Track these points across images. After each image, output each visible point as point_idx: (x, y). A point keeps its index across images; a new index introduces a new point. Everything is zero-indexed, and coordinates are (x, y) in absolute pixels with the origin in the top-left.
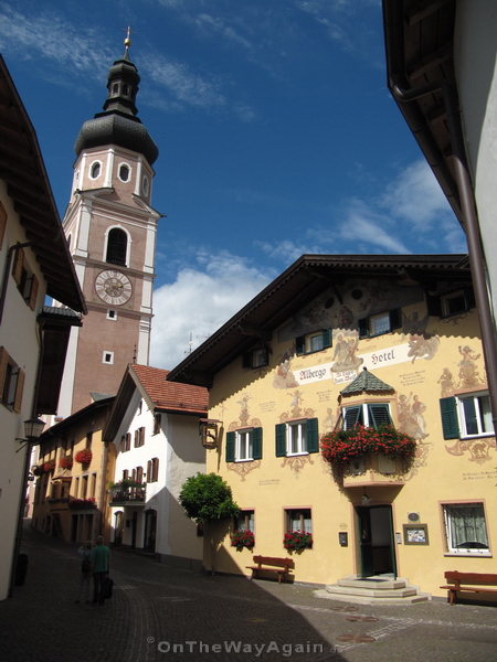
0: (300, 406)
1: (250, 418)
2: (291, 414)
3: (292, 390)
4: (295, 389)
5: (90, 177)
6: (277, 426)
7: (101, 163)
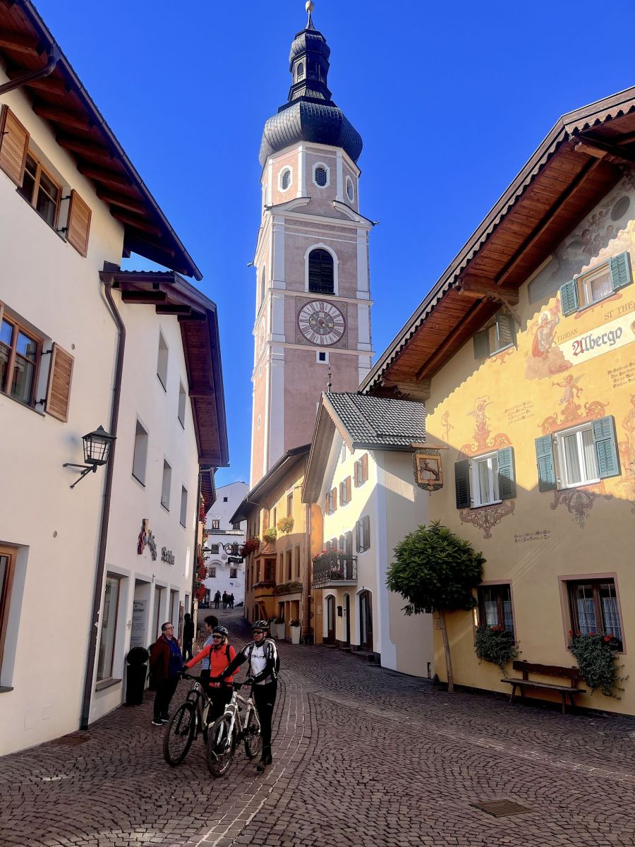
0: (576, 400)
1: (492, 435)
2: (561, 418)
3: (560, 377)
4: (566, 374)
5: (280, 189)
6: (537, 441)
7: (291, 169)
